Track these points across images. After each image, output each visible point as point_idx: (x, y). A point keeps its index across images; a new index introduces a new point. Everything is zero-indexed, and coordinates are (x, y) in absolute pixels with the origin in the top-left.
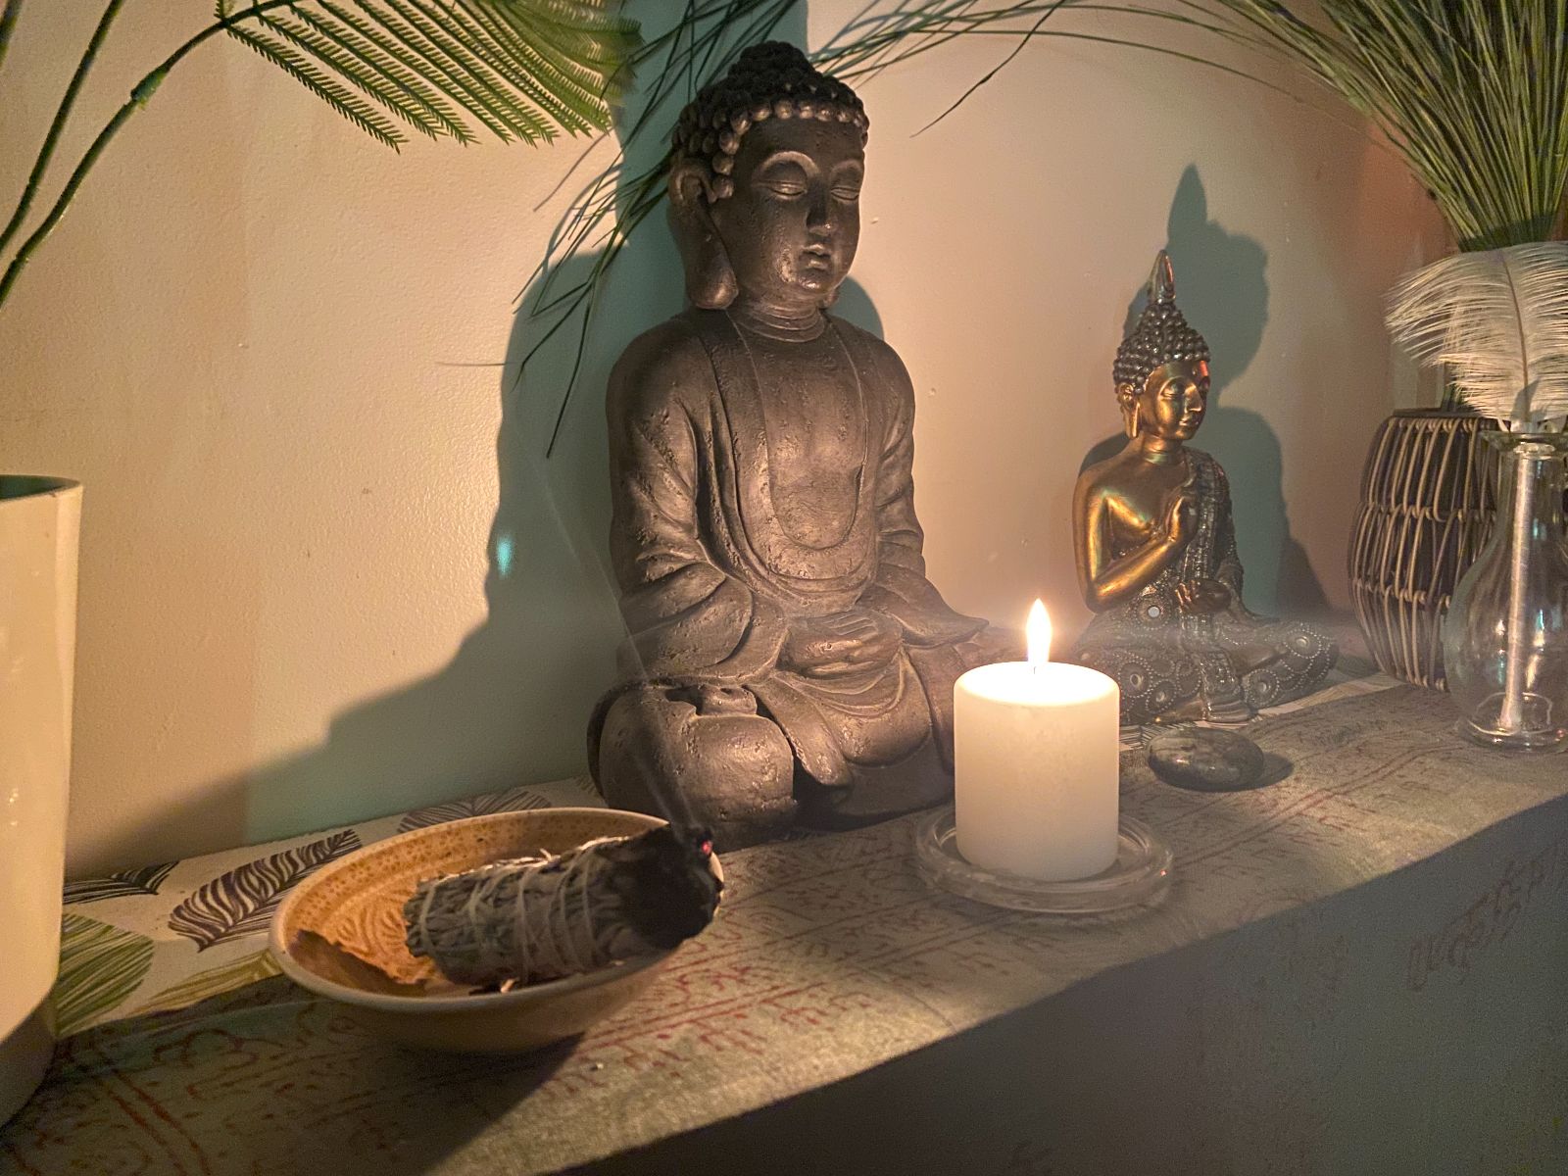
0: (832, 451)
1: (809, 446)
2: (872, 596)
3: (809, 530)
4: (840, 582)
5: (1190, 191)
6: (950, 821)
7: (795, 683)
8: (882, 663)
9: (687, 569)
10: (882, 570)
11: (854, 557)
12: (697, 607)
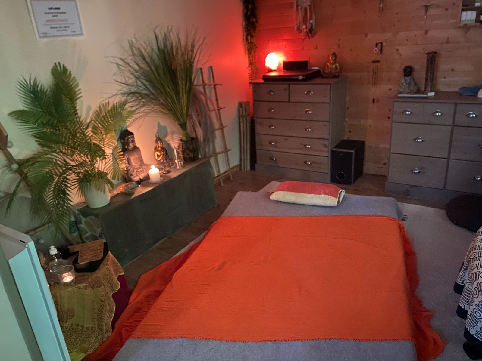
0: (136, 156)
1: (135, 156)
2: (141, 165)
3: (136, 162)
4: (139, 165)
5: (159, 124)
6: (150, 180)
7: (138, 173)
8: (143, 170)
9: (129, 167)
10: (141, 163)
11: (139, 163)
12: (130, 169)
